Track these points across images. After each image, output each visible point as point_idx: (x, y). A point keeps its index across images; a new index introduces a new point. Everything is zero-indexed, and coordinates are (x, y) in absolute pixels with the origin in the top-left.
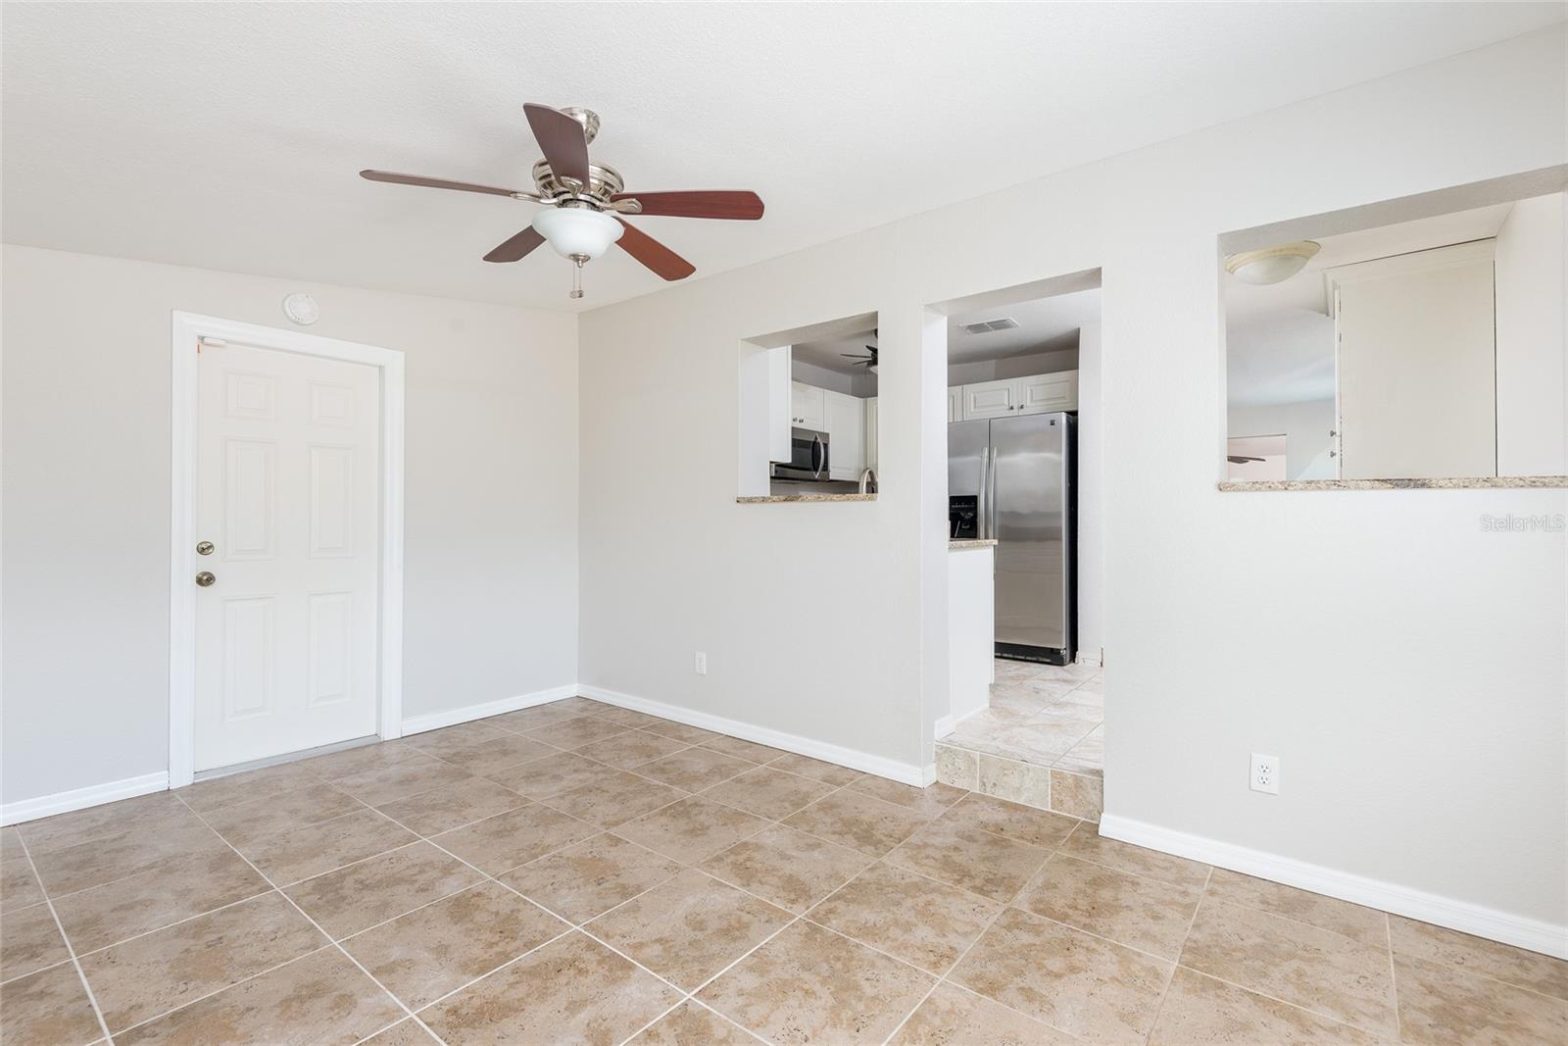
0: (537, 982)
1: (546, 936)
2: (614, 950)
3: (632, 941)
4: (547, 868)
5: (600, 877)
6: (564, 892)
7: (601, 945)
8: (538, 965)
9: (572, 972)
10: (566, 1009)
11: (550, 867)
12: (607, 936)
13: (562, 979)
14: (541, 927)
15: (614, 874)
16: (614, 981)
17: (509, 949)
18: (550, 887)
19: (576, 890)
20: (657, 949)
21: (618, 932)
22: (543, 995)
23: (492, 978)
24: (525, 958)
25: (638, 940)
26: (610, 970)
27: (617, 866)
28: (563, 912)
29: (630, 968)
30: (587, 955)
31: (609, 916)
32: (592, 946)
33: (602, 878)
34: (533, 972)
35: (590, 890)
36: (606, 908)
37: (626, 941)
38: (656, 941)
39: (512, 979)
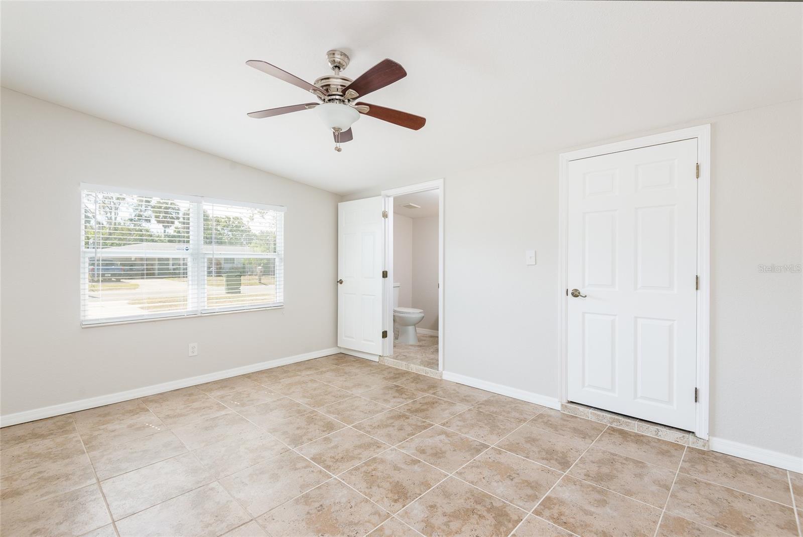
0: (351, 454)
1: (350, 472)
2: (318, 465)
3: (308, 469)
4: (358, 523)
5: (321, 512)
6: (344, 500)
7: (324, 468)
8: (351, 460)
9: (337, 458)
10: (338, 446)
11: (356, 524)
12: (321, 472)
13: (341, 455)
14: (353, 478)
15: (311, 514)
16: (320, 454)
17: (366, 467)
18: (353, 504)
19: (337, 501)
20: (299, 465)
21: (315, 474)
22: (347, 451)
23: (368, 457)
24: (357, 463)
25: (306, 470)
26: (321, 458)
27: (307, 524)
28: (343, 486)
29: (313, 458)
30: (331, 464)
31: (318, 482)
32: (328, 467)
33: (319, 511)
34: (353, 458)
35: (327, 501)
36: (319, 488)
37: (312, 469)
38: (298, 469)
39: (361, 456)
